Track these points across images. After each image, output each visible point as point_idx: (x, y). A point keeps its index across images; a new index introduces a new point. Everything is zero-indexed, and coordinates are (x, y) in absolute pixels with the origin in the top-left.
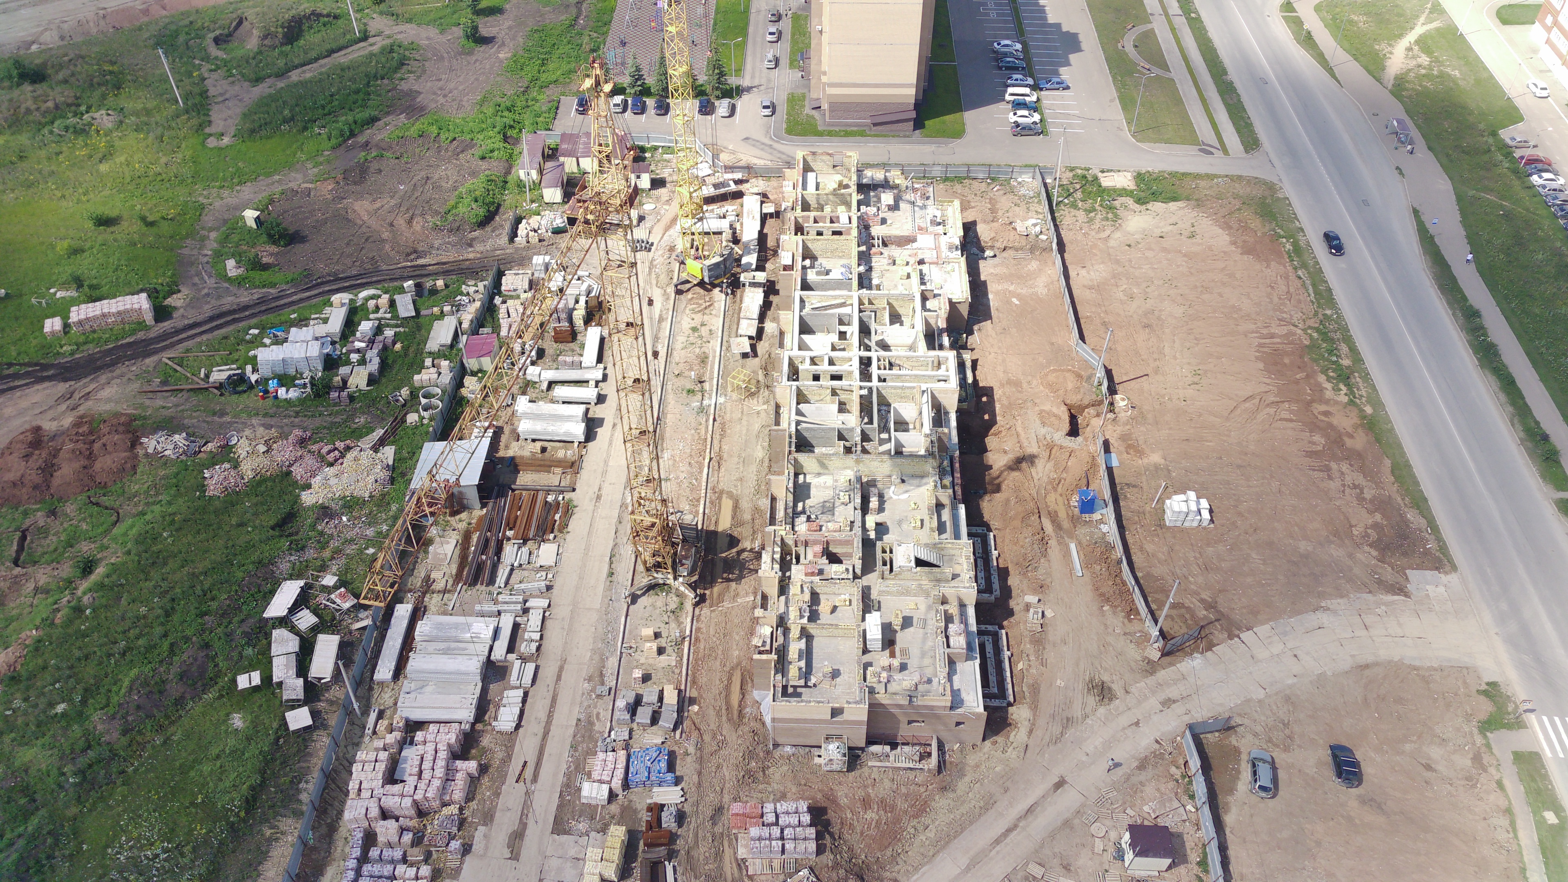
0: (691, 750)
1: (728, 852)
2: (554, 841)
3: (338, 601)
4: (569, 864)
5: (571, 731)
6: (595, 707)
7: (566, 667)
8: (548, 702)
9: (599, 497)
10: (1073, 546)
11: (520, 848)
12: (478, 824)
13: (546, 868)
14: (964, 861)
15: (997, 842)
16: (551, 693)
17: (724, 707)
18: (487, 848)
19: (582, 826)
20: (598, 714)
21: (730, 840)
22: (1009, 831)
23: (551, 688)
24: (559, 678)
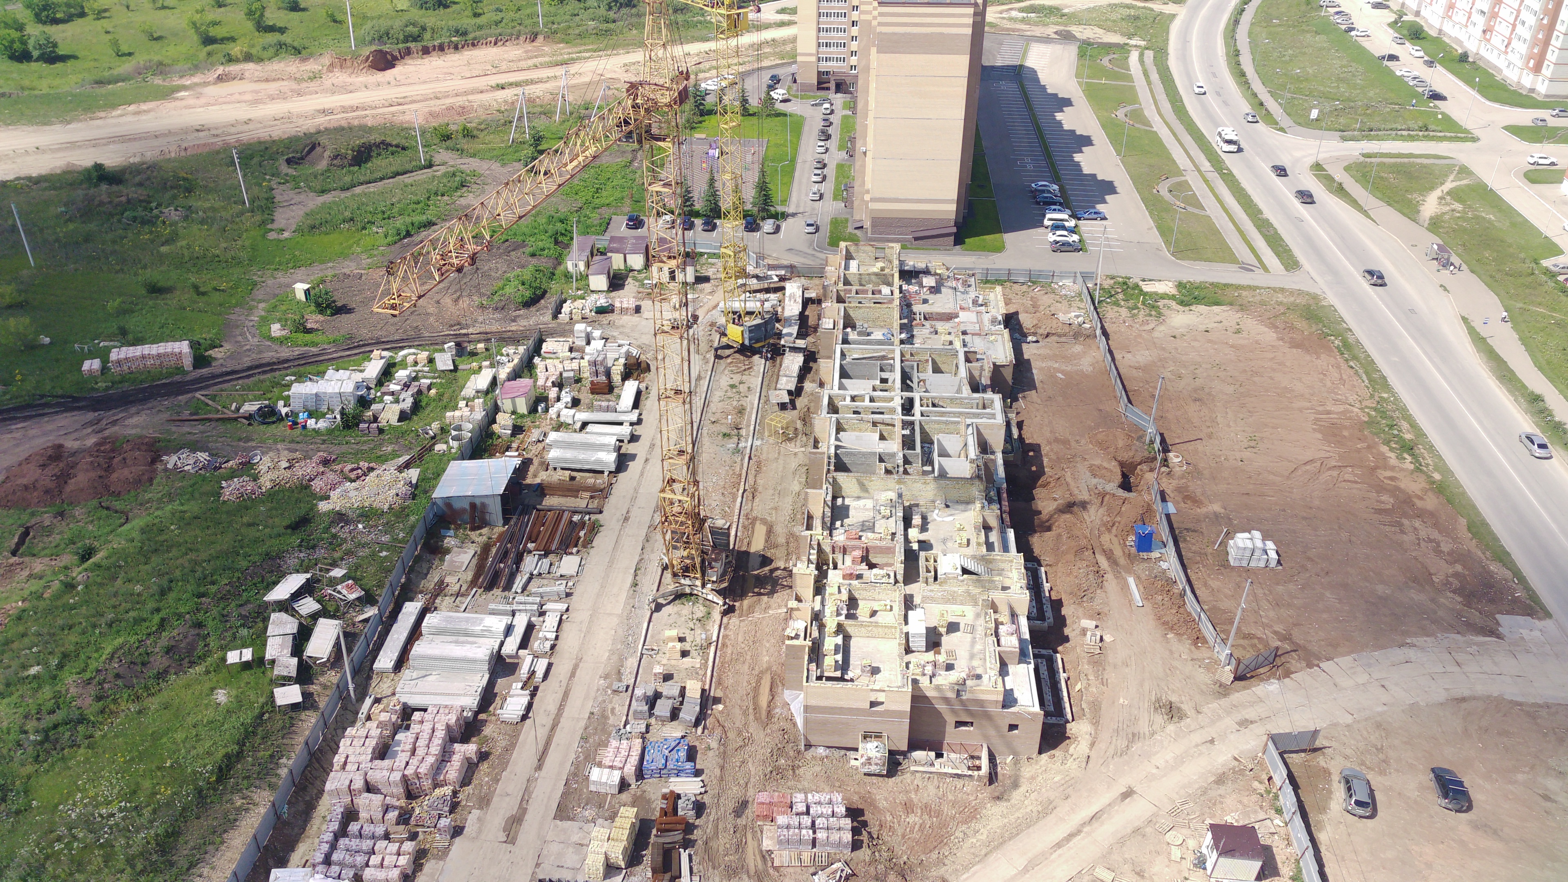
0: (714, 744)
1: (751, 844)
2: (556, 826)
3: (344, 592)
4: (571, 850)
5: (582, 724)
6: (611, 702)
7: (581, 665)
8: (560, 696)
9: (626, 519)
10: (1131, 581)
11: (517, 833)
12: (473, 807)
13: (545, 852)
14: (1021, 863)
15: (1059, 845)
16: (564, 689)
17: (751, 707)
18: (480, 831)
19: (588, 813)
20: (613, 709)
21: (754, 833)
22: (1071, 836)
23: (564, 684)
24: (573, 674)
